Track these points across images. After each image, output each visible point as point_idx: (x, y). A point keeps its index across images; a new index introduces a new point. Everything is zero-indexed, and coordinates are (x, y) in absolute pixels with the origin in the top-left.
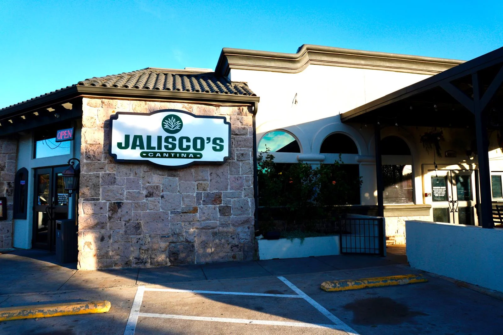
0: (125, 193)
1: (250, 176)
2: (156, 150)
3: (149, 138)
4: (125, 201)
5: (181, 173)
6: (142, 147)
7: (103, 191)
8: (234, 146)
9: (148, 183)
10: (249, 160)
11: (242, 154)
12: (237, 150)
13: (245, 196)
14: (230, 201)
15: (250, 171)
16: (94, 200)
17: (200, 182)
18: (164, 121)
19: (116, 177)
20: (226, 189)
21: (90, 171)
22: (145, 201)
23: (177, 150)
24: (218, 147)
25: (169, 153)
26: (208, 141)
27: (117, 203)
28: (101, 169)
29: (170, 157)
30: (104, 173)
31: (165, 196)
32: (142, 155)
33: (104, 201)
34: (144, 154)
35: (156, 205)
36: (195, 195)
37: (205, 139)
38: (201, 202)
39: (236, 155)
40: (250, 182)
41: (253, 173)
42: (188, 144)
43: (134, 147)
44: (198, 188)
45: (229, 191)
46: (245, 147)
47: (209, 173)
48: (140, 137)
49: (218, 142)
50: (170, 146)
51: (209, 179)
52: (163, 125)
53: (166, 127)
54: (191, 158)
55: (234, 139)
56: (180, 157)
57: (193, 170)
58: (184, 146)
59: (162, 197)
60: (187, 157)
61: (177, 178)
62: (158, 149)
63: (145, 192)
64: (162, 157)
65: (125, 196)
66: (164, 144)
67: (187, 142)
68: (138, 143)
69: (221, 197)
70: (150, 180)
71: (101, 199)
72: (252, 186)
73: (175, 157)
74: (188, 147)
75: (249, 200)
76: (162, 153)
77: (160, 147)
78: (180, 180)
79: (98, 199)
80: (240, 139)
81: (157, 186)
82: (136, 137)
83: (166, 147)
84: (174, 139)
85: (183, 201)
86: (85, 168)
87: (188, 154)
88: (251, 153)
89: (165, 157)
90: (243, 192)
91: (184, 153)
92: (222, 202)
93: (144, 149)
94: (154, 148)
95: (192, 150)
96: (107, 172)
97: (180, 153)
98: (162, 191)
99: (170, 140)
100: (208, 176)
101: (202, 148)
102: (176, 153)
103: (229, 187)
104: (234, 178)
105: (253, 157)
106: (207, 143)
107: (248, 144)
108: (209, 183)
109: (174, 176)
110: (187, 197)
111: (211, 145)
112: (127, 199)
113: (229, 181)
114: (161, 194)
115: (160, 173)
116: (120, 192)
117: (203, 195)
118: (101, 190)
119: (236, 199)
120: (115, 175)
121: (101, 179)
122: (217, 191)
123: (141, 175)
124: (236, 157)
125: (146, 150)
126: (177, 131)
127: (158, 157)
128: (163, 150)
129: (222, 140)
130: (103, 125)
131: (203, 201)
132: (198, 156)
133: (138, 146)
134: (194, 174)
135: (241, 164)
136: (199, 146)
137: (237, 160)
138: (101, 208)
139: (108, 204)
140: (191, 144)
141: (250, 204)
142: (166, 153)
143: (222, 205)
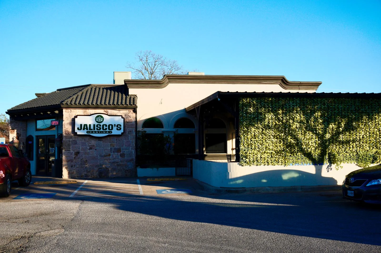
0: (81, 148)
1: (134, 140)
2: (93, 130)
3: (90, 125)
4: (81, 151)
5: (104, 140)
6: (87, 129)
7: (72, 147)
8: (126, 128)
9: (90, 144)
10: (133, 133)
11: (130, 131)
12: (128, 129)
13: (131, 149)
14: (125, 151)
15: (134, 138)
16: (68, 151)
17: (112, 143)
18: (96, 118)
19: (77, 141)
20: (123, 146)
21: (67, 139)
22: (88, 151)
23: (102, 130)
24: (119, 129)
25: (98, 131)
26: (114, 126)
27: (77, 152)
28: (71, 138)
29: (99, 133)
30: (72, 140)
31: (97, 149)
32: (87, 132)
33: (72, 151)
34: (88, 132)
35: (93, 153)
36: (109, 149)
37: (113, 125)
38: (112, 152)
39: (127, 131)
40: (134, 143)
41: (135, 139)
42: (106, 127)
43: (84, 129)
44: (111, 146)
45: (124, 147)
46: (132, 128)
47: (115, 139)
48: (86, 125)
49: (119, 126)
50: (99, 128)
51: (116, 142)
52: (96, 120)
53: (97, 120)
54: (107, 133)
55: (127, 124)
56: (103, 133)
57: (108, 138)
58: (105, 129)
59: (96, 149)
60: (106, 133)
61: (102, 142)
62: (94, 130)
63: (88, 148)
64: (95, 133)
65: (81, 149)
66: (96, 128)
67: (106, 126)
68: (85, 128)
69: (121, 150)
70: (91, 143)
71: (71, 150)
72: (134, 145)
73: (101, 133)
74: (106, 129)
75: (133, 151)
76: (95, 132)
77: (94, 129)
78: (103, 142)
79: (70, 150)
80: (129, 124)
81: (93, 145)
82: (85, 125)
83: (97, 129)
84: (100, 125)
85: (105, 151)
86: (65, 138)
87: (106, 132)
88: (134, 130)
89: (97, 133)
90: (130, 148)
91: (104, 131)
92: (121, 152)
93: (88, 130)
94: (92, 129)
95: (108, 130)
96: (74, 139)
97: (103, 131)
98: (96, 147)
99: (99, 126)
100: (115, 141)
101: (112, 129)
102: (101, 131)
103: (124, 145)
104: (127, 141)
105: (135, 132)
106: (114, 127)
107: (133, 126)
108: (115, 143)
109: (101, 141)
110: (106, 149)
111: (116, 127)
112: (81, 150)
113: (124, 143)
114: (95, 148)
115: (95, 139)
116: (79, 148)
117: (113, 149)
118: (71, 147)
119: (127, 151)
120: (76, 140)
121: (71, 142)
122: (119, 147)
123: (87, 140)
124: (127, 132)
125: (89, 130)
126: (101, 122)
127: (94, 133)
128: (96, 130)
129: (120, 126)
130: (71, 120)
131: (113, 151)
132: (111, 132)
133: (85, 129)
134: (109, 140)
135: (129, 135)
136: (111, 128)
137: (128, 134)
138: (71, 154)
139: (74, 152)
140: (107, 127)
141: (133, 153)
142: (97, 131)
143: (121, 153)
